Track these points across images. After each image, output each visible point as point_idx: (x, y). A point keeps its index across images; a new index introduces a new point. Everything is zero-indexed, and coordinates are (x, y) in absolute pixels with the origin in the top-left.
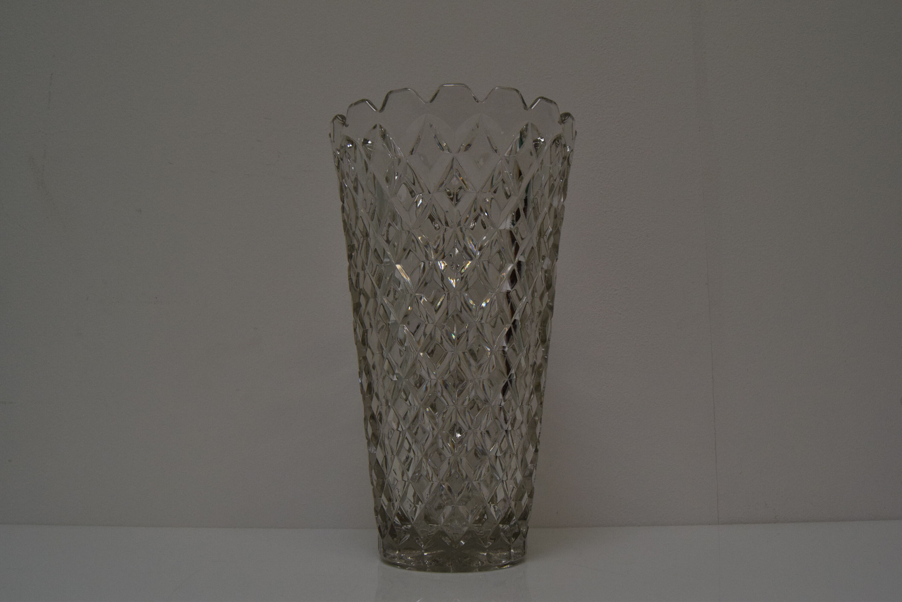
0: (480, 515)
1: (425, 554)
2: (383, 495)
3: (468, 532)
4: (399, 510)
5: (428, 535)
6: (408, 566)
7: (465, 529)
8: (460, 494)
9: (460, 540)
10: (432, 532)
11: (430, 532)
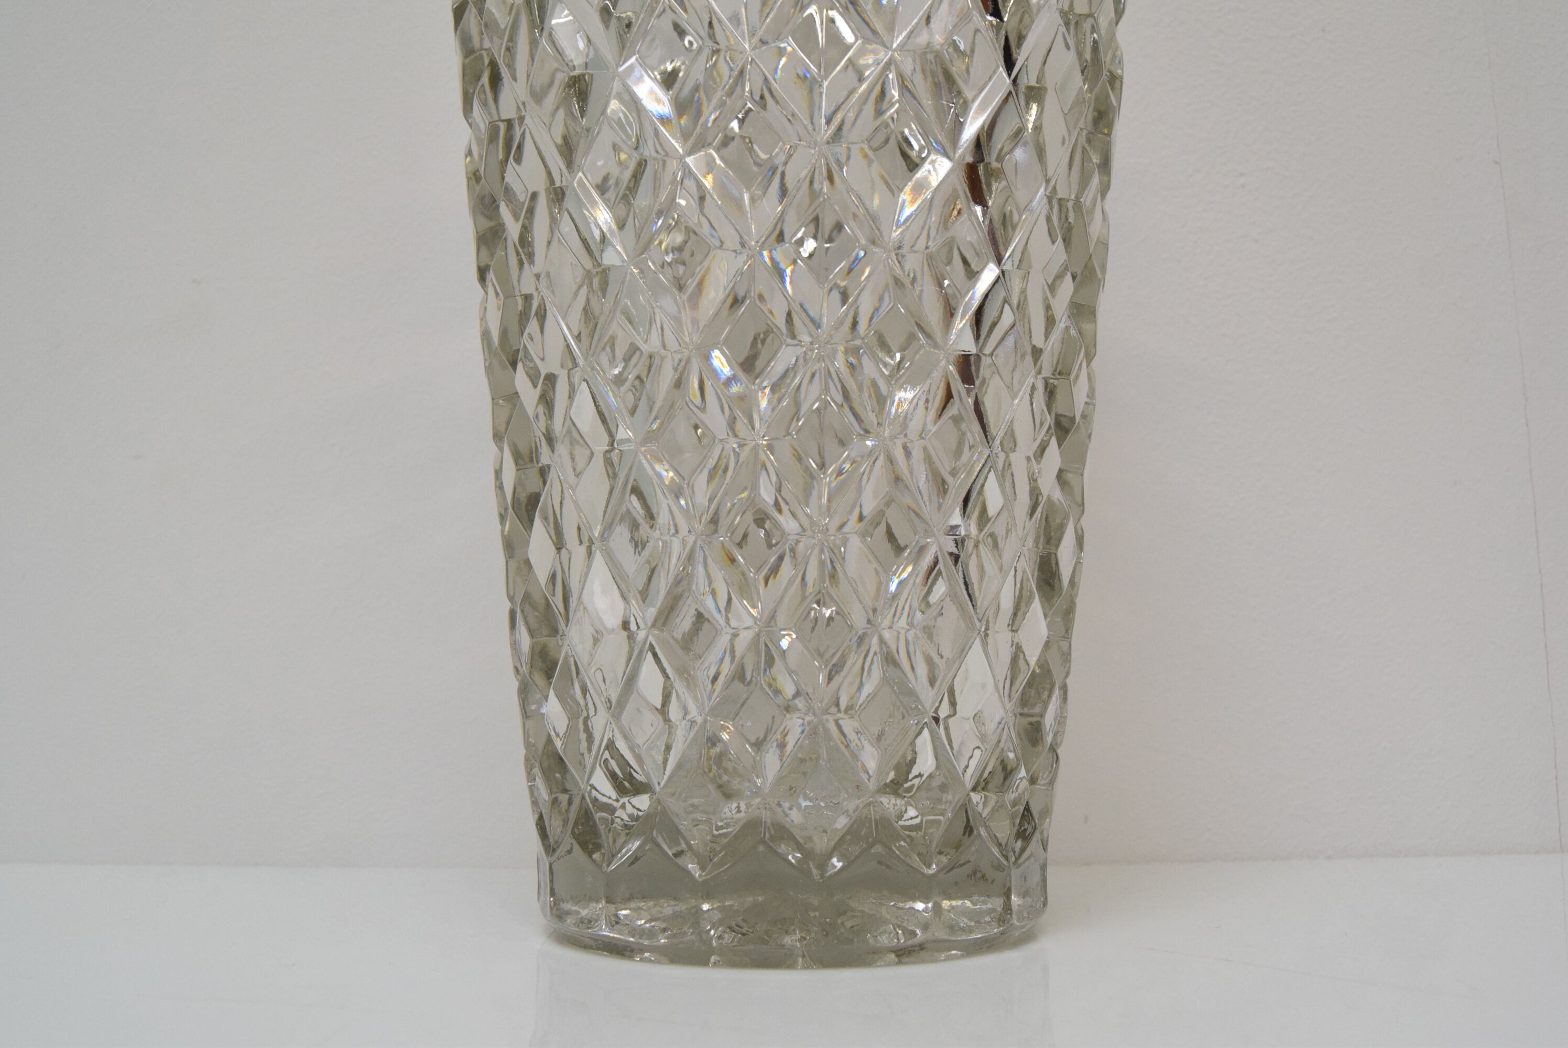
0: (897, 768)
1: (706, 907)
2: (552, 694)
3: (852, 833)
4: (607, 748)
5: (716, 833)
6: (642, 950)
7: (842, 822)
8: (837, 672)
9: (830, 858)
10: (727, 825)
11: (720, 824)
